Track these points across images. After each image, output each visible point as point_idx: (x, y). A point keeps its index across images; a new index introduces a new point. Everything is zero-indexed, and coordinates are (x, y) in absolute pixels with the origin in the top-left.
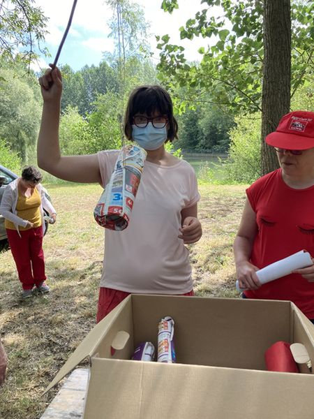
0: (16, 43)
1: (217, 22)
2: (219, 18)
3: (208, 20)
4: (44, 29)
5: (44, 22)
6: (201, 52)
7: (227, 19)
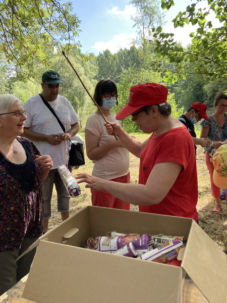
0: (61, 39)
1: (204, 12)
2: (205, 9)
3: (196, 11)
4: (79, 28)
5: (78, 24)
6: (191, 36)
7: (212, 10)
